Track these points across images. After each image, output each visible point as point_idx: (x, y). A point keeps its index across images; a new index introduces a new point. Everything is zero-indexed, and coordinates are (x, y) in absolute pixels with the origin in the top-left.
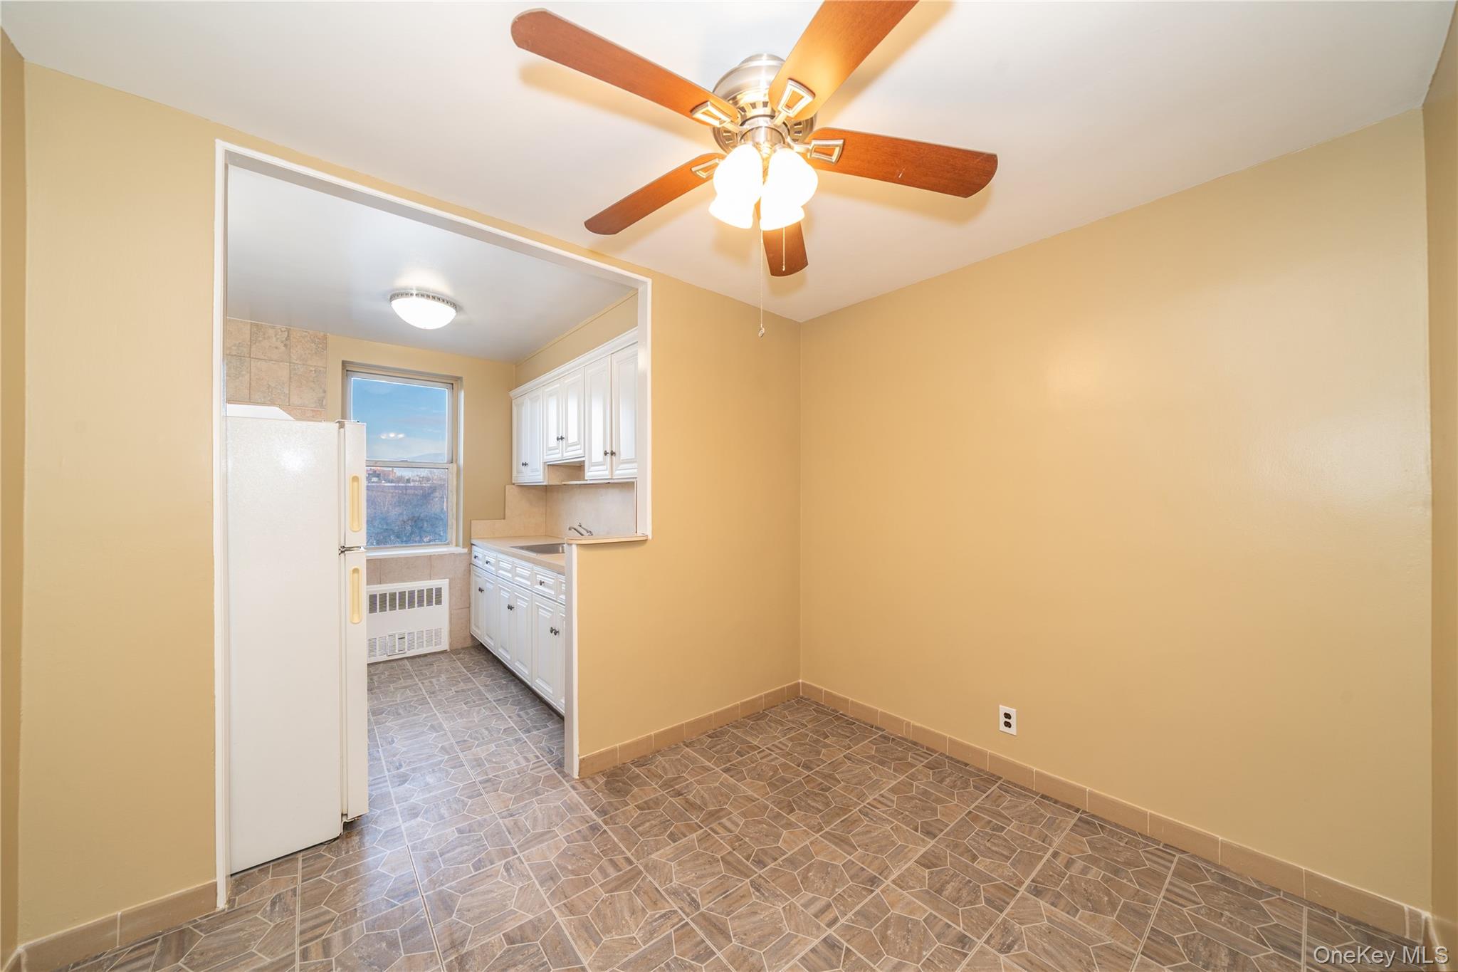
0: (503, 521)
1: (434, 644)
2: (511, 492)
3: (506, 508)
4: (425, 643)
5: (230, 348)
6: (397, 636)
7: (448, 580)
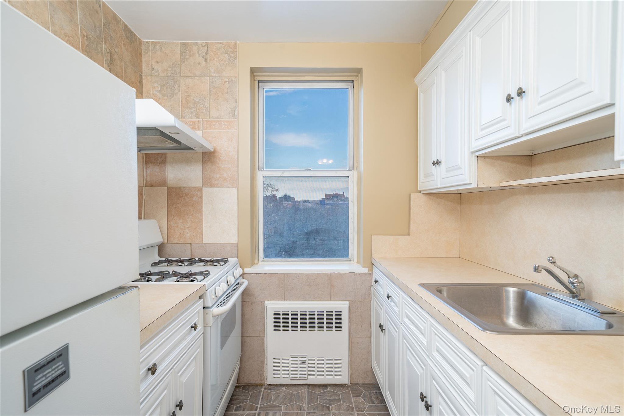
0: (407, 237)
1: (334, 375)
2: (418, 201)
3: (411, 223)
4: (325, 372)
5: (167, 70)
6: (299, 358)
7: (348, 302)
